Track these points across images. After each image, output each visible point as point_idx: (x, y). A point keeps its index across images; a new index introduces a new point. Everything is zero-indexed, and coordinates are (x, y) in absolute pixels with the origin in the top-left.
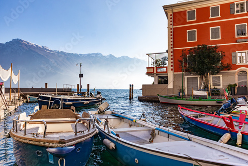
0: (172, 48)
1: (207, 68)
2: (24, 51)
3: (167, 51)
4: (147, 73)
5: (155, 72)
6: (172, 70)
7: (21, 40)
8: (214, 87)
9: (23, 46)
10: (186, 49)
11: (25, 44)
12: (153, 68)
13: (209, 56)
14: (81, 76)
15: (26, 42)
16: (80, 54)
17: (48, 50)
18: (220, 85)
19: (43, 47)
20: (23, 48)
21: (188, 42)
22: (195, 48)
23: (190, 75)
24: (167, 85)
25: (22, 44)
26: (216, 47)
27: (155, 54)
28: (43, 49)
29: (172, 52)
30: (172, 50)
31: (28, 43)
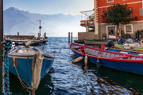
0: (97, 7)
1: (120, 20)
2: (16, 14)
3: (94, 9)
4: (81, 24)
5: (86, 24)
6: (97, 22)
7: (14, 8)
8: (126, 33)
9: (15, 11)
10: (106, 8)
11: (16, 10)
12: (85, 21)
13: (121, 12)
14: (40, 27)
15: (17, 9)
16: (49, 15)
17: (30, 13)
18: (131, 32)
19: (26, 11)
20: (15, 12)
21: (107, 2)
22: (112, 6)
23: (109, 25)
24: (94, 32)
25: (14, 10)
26: (126, 5)
27: (86, 12)
28: (27, 13)
29: (97, 10)
30: (97, 9)
31: (18, 9)
